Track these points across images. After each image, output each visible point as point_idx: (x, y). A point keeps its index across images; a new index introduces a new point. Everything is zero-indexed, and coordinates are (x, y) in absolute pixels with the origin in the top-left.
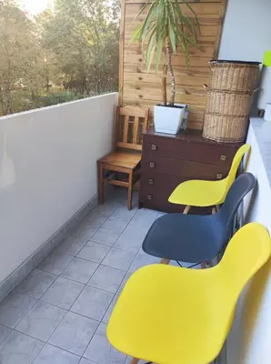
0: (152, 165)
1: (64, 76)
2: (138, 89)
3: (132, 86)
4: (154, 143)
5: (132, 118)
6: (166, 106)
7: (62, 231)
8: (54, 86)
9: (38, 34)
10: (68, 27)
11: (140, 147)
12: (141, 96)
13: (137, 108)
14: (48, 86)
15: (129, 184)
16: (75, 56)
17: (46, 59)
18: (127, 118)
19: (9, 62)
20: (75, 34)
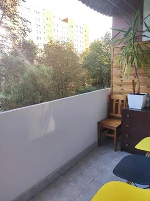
0: (127, 126)
1: (92, 80)
2: (121, 86)
3: (117, 85)
4: (128, 114)
5: (117, 101)
6: (135, 94)
7: (76, 157)
8: (87, 85)
9: (81, 62)
10: (95, 58)
11: (120, 116)
12: (122, 89)
13: (120, 96)
14: (84, 85)
15: (114, 136)
16: (98, 70)
17: (84, 73)
18: (115, 101)
19: (67, 75)
20: (98, 60)
